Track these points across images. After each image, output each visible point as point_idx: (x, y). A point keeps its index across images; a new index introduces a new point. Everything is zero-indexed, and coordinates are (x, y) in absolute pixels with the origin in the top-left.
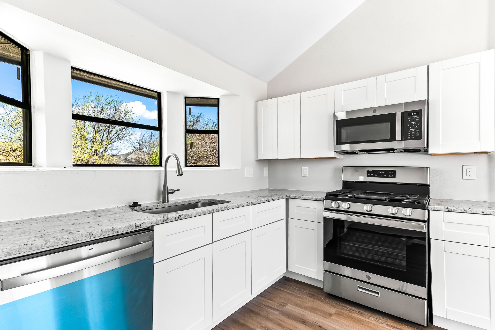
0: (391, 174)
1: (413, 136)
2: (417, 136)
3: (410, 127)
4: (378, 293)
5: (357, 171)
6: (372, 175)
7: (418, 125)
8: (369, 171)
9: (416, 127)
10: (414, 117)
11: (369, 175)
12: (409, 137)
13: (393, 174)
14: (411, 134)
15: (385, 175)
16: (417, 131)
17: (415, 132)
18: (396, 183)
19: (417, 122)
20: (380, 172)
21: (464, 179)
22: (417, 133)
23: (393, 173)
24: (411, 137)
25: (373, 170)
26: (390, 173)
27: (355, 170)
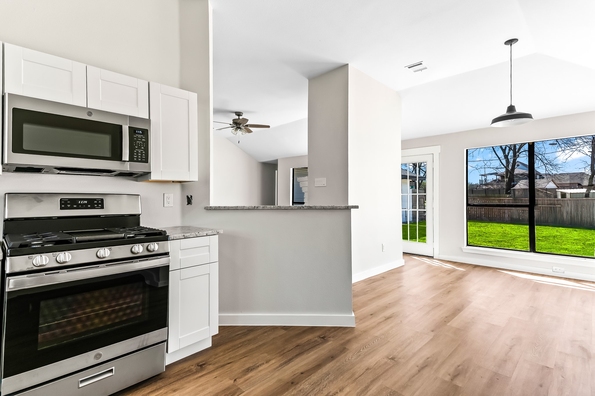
0: (98, 204)
1: (140, 158)
2: (144, 159)
3: (137, 147)
4: (111, 371)
5: (40, 201)
6: (69, 206)
7: (144, 146)
8: (63, 201)
9: (143, 148)
10: (140, 136)
11: (63, 206)
12: (135, 158)
13: (100, 204)
14: (137, 155)
15: (89, 206)
16: (144, 153)
17: (142, 153)
18: (99, 216)
19: (144, 142)
20: (81, 202)
21: (165, 206)
22: (144, 155)
23: (100, 202)
24: (137, 158)
25: (69, 199)
26: (96, 202)
27: (35, 198)
